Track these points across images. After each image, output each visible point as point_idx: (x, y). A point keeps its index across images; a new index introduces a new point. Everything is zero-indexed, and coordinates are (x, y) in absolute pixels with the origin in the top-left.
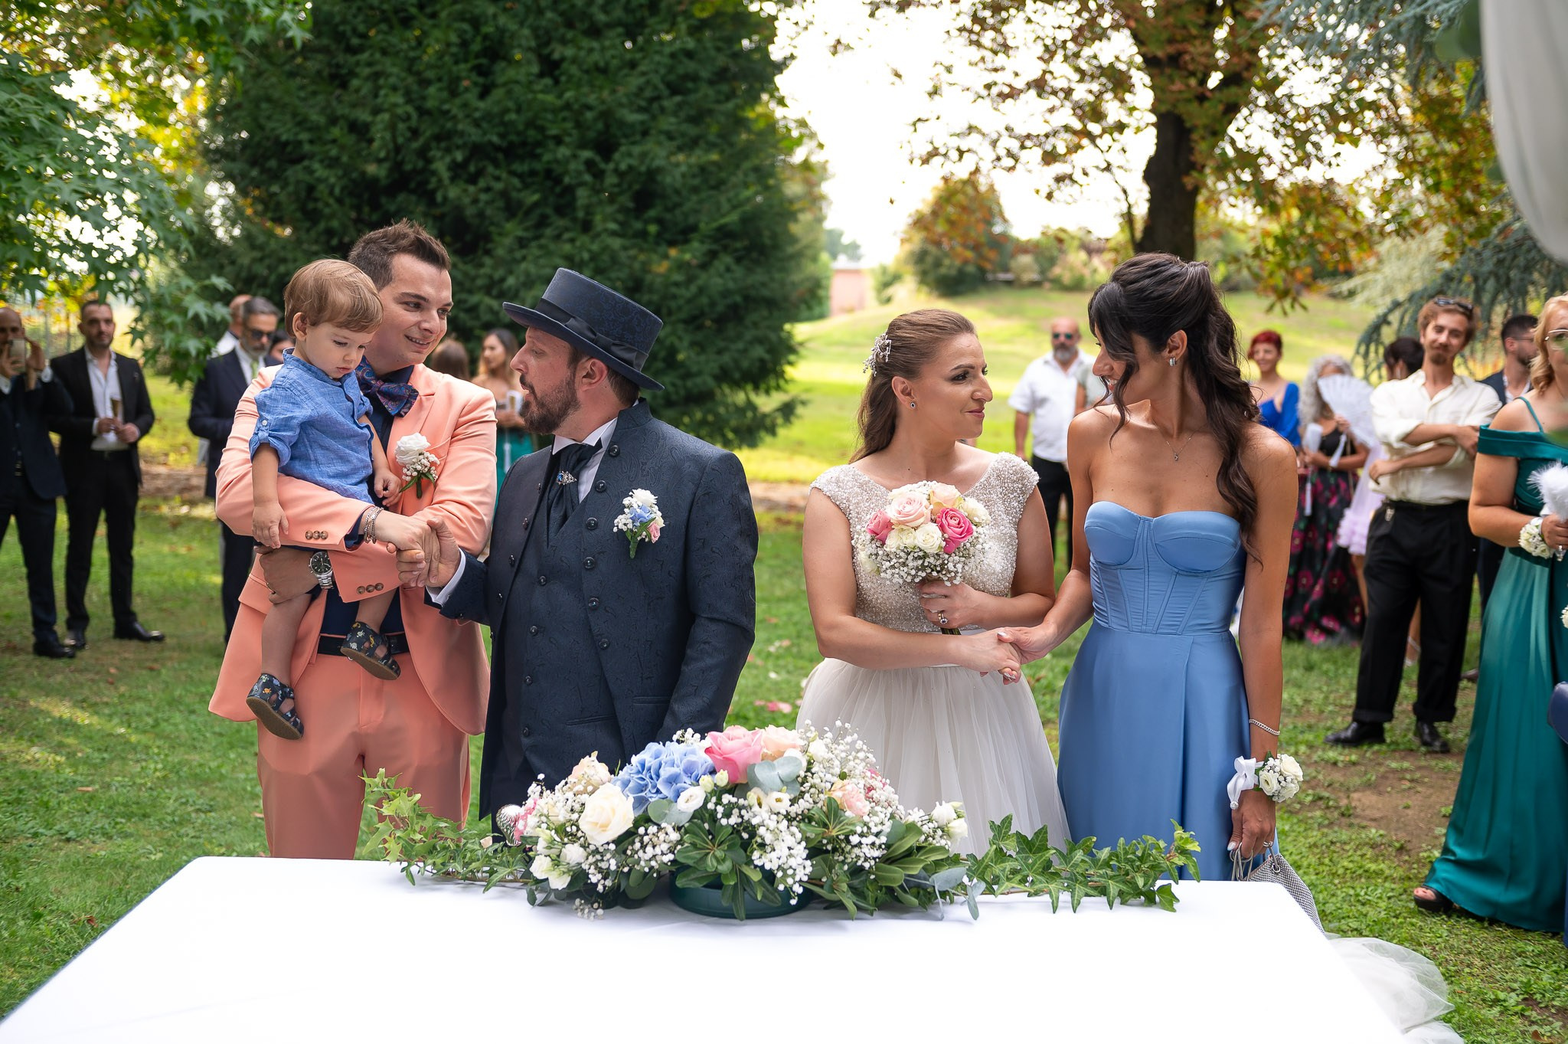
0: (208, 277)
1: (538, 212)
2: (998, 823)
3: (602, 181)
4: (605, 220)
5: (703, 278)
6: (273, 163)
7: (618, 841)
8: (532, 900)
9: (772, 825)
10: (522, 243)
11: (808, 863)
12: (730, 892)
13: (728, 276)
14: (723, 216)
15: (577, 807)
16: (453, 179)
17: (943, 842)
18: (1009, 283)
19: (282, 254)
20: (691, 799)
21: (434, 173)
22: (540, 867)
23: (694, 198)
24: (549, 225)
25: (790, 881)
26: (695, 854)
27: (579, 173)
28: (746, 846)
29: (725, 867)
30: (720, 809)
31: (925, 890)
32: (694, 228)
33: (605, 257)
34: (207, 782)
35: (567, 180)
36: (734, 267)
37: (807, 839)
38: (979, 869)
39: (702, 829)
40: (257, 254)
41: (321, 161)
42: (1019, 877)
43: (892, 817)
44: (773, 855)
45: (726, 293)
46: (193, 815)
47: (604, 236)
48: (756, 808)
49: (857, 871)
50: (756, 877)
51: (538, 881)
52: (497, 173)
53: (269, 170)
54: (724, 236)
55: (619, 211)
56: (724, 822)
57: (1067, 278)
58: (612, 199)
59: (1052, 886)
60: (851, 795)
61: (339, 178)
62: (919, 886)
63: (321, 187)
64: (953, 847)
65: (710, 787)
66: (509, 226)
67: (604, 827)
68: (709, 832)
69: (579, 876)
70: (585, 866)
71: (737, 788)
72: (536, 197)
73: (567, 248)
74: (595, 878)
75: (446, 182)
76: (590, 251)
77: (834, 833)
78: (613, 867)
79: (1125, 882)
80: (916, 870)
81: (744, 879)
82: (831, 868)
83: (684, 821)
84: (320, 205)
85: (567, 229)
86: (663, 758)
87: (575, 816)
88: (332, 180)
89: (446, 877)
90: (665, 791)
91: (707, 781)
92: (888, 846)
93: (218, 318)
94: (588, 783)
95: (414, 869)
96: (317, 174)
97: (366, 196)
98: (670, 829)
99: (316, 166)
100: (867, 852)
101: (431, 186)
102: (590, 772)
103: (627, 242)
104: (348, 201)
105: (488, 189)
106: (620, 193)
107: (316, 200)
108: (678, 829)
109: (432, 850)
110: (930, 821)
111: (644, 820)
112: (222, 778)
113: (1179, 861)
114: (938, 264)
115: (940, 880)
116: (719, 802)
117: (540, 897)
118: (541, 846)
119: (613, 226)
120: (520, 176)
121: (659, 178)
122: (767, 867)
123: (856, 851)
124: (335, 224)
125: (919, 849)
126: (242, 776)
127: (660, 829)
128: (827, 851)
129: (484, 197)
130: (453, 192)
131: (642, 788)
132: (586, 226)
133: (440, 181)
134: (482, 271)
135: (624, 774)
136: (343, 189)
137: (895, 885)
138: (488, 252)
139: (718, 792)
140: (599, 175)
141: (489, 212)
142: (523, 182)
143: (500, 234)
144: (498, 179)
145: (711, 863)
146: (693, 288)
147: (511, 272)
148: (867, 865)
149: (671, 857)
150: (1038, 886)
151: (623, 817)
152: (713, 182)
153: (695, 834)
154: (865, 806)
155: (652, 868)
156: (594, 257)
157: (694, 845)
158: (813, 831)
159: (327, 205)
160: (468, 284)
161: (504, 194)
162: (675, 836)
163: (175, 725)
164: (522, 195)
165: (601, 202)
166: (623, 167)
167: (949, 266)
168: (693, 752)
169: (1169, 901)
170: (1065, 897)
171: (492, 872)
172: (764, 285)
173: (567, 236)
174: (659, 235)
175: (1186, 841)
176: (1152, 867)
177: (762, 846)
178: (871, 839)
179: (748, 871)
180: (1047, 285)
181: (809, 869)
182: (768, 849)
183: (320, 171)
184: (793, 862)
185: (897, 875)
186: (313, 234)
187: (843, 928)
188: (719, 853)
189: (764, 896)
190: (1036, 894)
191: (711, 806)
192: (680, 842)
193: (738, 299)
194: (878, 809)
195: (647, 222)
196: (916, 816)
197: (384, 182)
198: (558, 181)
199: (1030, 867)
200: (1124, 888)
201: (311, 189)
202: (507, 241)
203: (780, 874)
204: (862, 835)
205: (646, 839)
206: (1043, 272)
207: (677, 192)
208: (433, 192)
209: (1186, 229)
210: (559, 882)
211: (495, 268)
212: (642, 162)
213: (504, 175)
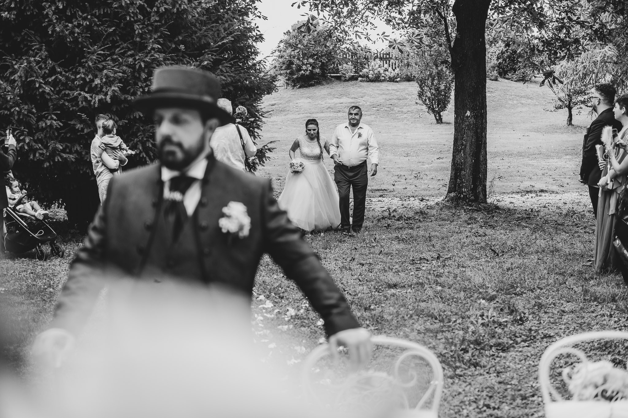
1: (111, 39)
3: (149, 20)
4: (153, 43)
13: (226, 74)
14: (223, 39)
16: (58, 19)
18: (339, 78)
27: (135, 14)
35: (128, 18)
45: (224, 86)
47: (152, 53)
55: (160, 37)
57: (371, 76)
58: (156, 29)
66: (95, 48)
72: (111, 30)
75: (54, 21)
76: (144, 61)
85: (129, 50)
101: (44, 25)
105: (79, 26)
106: (160, 26)
119: (157, 46)
129: (77, 30)
130: (58, 28)
132: (141, 47)
133: (51, 20)
134: (78, 76)
138: (82, 64)
140: (147, 15)
144: (85, 19)
147: (96, 76)
156: (147, 66)
160: (69, 84)
161: (89, 28)
165: (149, 32)
166: (162, 9)
173: (130, 53)
180: (360, 79)
193: (231, 88)
195: (178, 43)
197: (13, 23)
202: (94, 57)
208: (46, 28)
211: (86, 74)
212: (174, 6)
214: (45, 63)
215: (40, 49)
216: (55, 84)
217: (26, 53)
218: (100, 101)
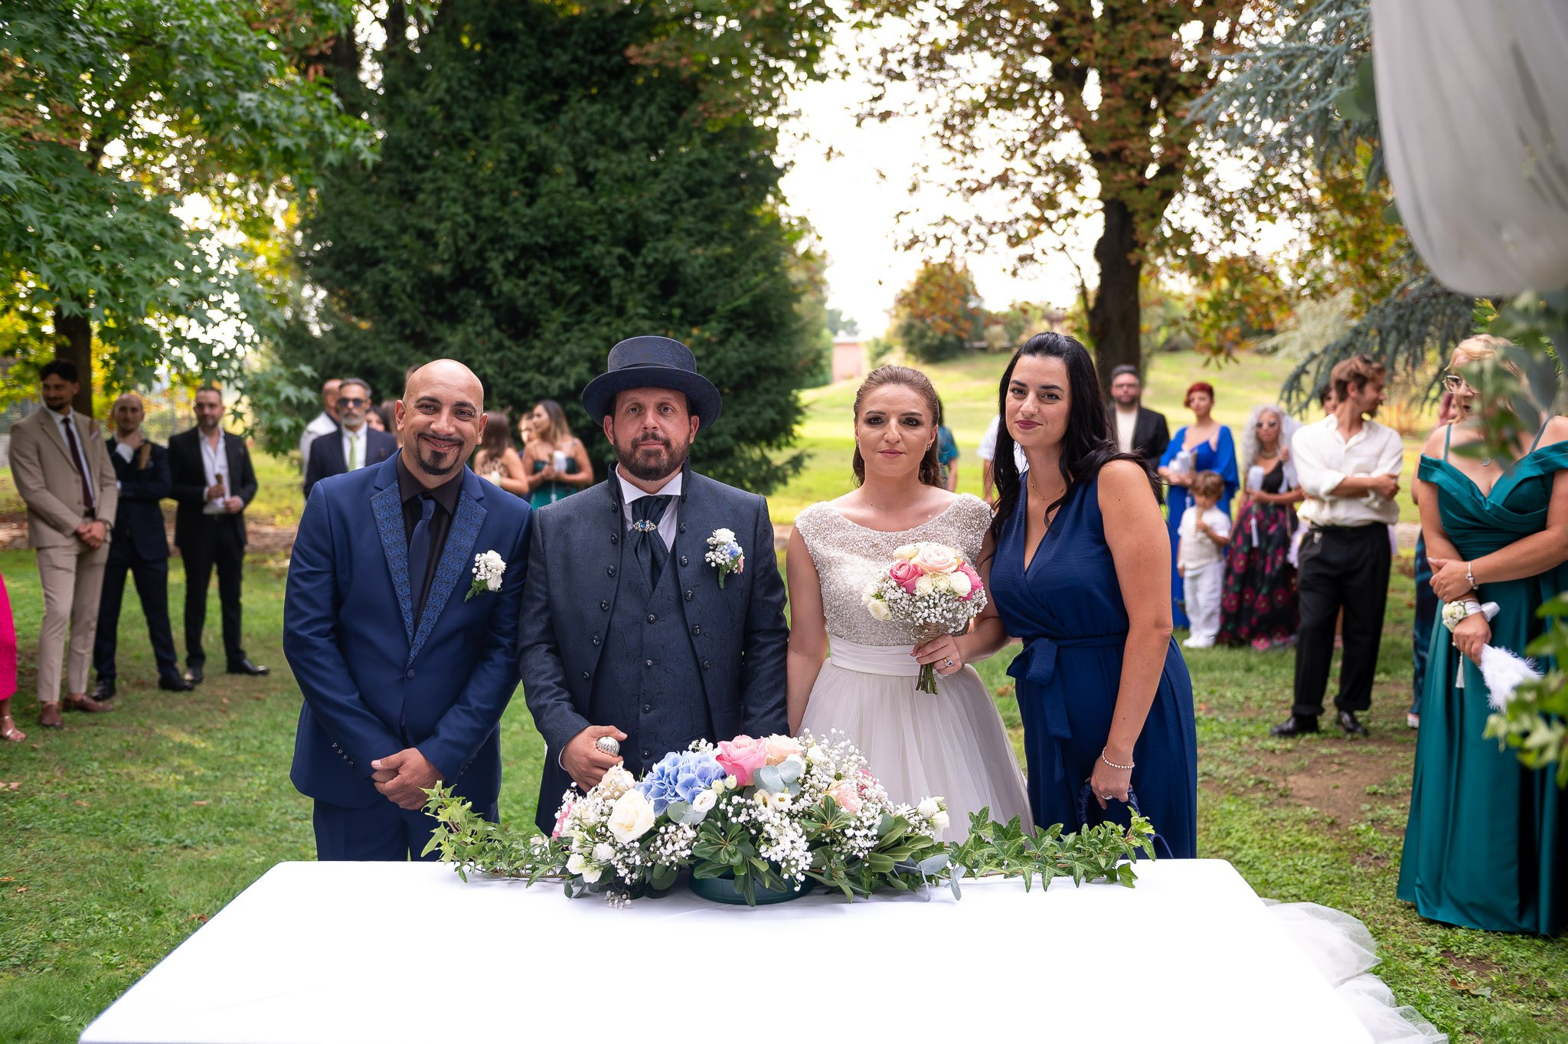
1: (579, 300)
2: (976, 814)
3: (633, 273)
4: (636, 306)
5: (721, 352)
6: (354, 267)
7: (642, 840)
8: (569, 893)
9: (776, 822)
10: (566, 328)
11: (809, 854)
12: (741, 882)
13: (742, 350)
14: (737, 299)
15: (606, 810)
16: (506, 276)
17: (928, 833)
18: (983, 350)
19: (364, 343)
20: (705, 801)
21: (490, 271)
22: (575, 865)
23: (711, 285)
24: (589, 312)
25: (793, 870)
26: (710, 849)
27: (613, 266)
28: (754, 840)
29: (736, 860)
30: (730, 809)
31: (913, 875)
32: (712, 311)
35: (603, 273)
36: (747, 343)
37: (808, 833)
38: (960, 855)
39: (716, 827)
40: (342, 344)
41: (395, 264)
42: (995, 861)
43: (882, 811)
44: (778, 849)
45: (741, 365)
46: (292, 823)
47: (636, 319)
48: (762, 807)
49: (852, 860)
50: (763, 868)
51: (573, 877)
52: (543, 269)
53: (351, 273)
54: (737, 316)
55: (648, 298)
56: (734, 820)
58: (642, 287)
59: (1025, 869)
60: (846, 795)
61: (410, 277)
62: (908, 871)
63: (396, 286)
64: (938, 838)
65: (721, 790)
66: (555, 313)
67: (629, 828)
68: (722, 830)
69: (609, 871)
70: (614, 863)
71: (745, 790)
72: (577, 288)
73: (605, 330)
74: (622, 872)
75: (501, 278)
77: (831, 828)
78: (638, 863)
79: (1089, 863)
80: (905, 857)
81: (754, 870)
82: (830, 858)
83: (699, 820)
84: (394, 301)
85: (604, 315)
86: (680, 765)
87: (604, 819)
89: (495, 874)
90: (682, 794)
91: (719, 785)
92: (879, 837)
94: (616, 789)
95: (466, 868)
96: (392, 275)
97: (432, 293)
98: (687, 828)
99: (390, 268)
100: (861, 843)
102: (617, 779)
103: (655, 325)
104: (418, 296)
105: (536, 283)
106: (649, 283)
107: (391, 297)
108: (694, 827)
109: (482, 851)
110: (916, 814)
111: (665, 820)
113: (1137, 843)
114: (922, 336)
115: (925, 866)
116: (729, 803)
117: (576, 890)
118: (574, 846)
119: (643, 311)
120: (563, 271)
121: (681, 269)
122: (773, 859)
123: (851, 842)
124: (407, 316)
125: (907, 839)
127: (678, 827)
128: (826, 843)
129: (532, 290)
130: (506, 287)
131: (662, 793)
132: (620, 312)
133: (495, 277)
134: (533, 353)
135: (647, 780)
136: (413, 287)
137: (887, 872)
138: (537, 336)
139: (728, 794)
140: (629, 267)
141: (537, 302)
142: (565, 275)
143: (547, 321)
144: (544, 274)
145: (724, 858)
146: (713, 361)
147: (557, 353)
148: (861, 855)
149: (688, 852)
150: (1013, 869)
151: (646, 820)
152: (726, 271)
153: (709, 831)
154: (858, 803)
155: (672, 863)
157: (708, 841)
158: (813, 826)
159: (401, 300)
160: (521, 363)
161: (550, 287)
162: (691, 834)
164: (565, 287)
165: (632, 291)
166: (650, 260)
167: (933, 337)
168: (707, 760)
169: (1128, 878)
170: (1037, 877)
171: (534, 869)
172: (773, 356)
173: (604, 320)
174: (682, 317)
175: (1142, 826)
176: (1113, 849)
177: (768, 840)
178: (864, 831)
179: (756, 863)
181: (809, 860)
182: (774, 843)
183: (394, 272)
184: (795, 854)
185: (888, 862)
186: (389, 325)
187: (842, 911)
188: (731, 848)
189: (771, 884)
190: (1012, 875)
191: (722, 806)
192: (696, 839)
193: (751, 369)
194: (869, 805)
195: (671, 306)
196: (903, 810)
197: (448, 280)
198: (595, 274)
199: (1005, 852)
200: (1089, 868)
201: (386, 287)
202: (554, 326)
203: (784, 865)
204: (856, 828)
205: (666, 837)
207: (697, 280)
208: (490, 287)
209: (1132, 298)
210: (592, 877)
211: (544, 349)
212: (666, 256)
213: (549, 271)
214: (489, 334)
215: (481, 316)
216: (500, 364)
217: (462, 321)
218: (561, 387)
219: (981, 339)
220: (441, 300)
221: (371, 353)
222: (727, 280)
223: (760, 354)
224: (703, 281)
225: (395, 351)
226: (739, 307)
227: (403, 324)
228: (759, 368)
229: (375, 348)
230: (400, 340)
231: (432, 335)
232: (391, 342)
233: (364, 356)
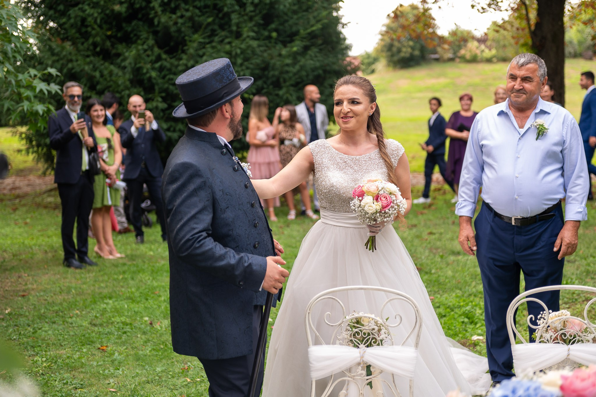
0: (45, 69)
1: (210, 28)
3: (245, 10)
4: (248, 31)
5: (302, 61)
6: (61, 7)
10: (203, 45)
13: (315, 59)
14: (312, 26)
16: (163, 11)
18: (437, 60)
19: (70, 57)
21: (153, 8)
23: (295, 17)
24: (217, 35)
32: (297, 33)
33: (249, 52)
34: (74, 369)
35: (226, 9)
36: (318, 55)
40: (55, 58)
41: (89, 5)
45: (314, 70)
46: (73, 391)
47: (248, 40)
52: (187, 7)
53: (60, 10)
54: (313, 36)
55: (255, 26)
57: (468, 56)
58: (251, 19)
61: (99, 14)
63: (89, 19)
66: (196, 36)
72: (210, 20)
73: (228, 47)
75: (160, 13)
76: (240, 48)
84: (89, 29)
85: (227, 37)
88: (96, 15)
93: (54, 92)
96: (87, 12)
97: (114, 23)
99: (86, 7)
101: (151, 16)
103: (262, 43)
104: (105, 26)
105: (182, 17)
106: (255, 16)
107: (87, 26)
112: (83, 365)
114: (399, 51)
119: (252, 34)
120: (199, 8)
121: (276, 6)
124: (98, 39)
126: (95, 364)
129: (180, 21)
130: (163, 19)
132: (238, 35)
133: (156, 12)
134: (181, 62)
136: (102, 20)
138: (183, 52)
141: (183, 29)
142: (201, 11)
143: (190, 41)
144: (187, 10)
146: (297, 67)
152: (304, 8)
156: (243, 52)
159: (93, 29)
160: (174, 69)
161: (191, 19)
163: (46, 331)
164: (201, 19)
165: (245, 21)
167: (406, 52)
172: (334, 63)
173: (227, 40)
174: (276, 39)
180: (458, 60)
183: (89, 11)
186: (86, 45)
193: (321, 72)
195: (270, 31)
197: (124, 15)
198: (220, 10)
201: (83, 20)
202: (195, 45)
206: (455, 53)
207: (286, 14)
208: (152, 19)
209: (560, 23)
211: (188, 60)
213: (191, 8)
214: (152, 50)
215: (147, 39)
216: (161, 69)
217: (135, 42)
219: (435, 52)
220: (120, 28)
221: (75, 64)
222: (304, 13)
223: (326, 62)
224: (290, 14)
225: (91, 62)
226: (313, 32)
227: (95, 45)
228: (325, 71)
229: (77, 61)
230: (94, 55)
231: (114, 51)
232: (88, 56)
233: (70, 65)
